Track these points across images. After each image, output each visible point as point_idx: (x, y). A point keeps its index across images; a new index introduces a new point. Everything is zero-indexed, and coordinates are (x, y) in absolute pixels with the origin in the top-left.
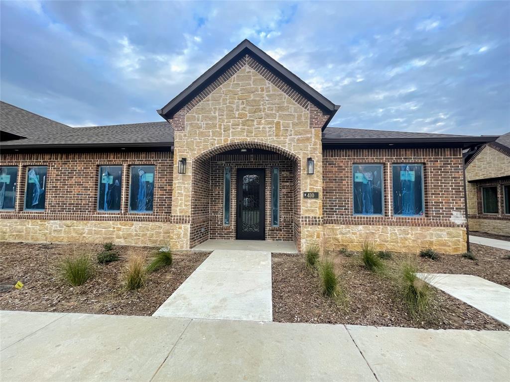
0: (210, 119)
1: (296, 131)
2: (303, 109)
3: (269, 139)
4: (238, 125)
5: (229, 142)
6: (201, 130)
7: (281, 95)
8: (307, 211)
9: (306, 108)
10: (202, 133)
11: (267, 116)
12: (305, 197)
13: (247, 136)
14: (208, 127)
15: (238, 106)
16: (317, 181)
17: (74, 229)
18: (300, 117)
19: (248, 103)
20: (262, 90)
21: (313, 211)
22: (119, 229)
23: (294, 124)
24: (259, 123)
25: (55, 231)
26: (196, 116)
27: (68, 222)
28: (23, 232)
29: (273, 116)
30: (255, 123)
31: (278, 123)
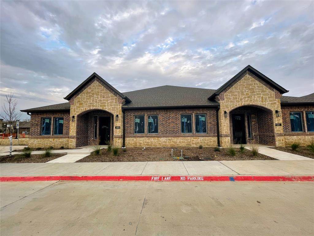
0: (234, 96)
1: (270, 100)
2: (272, 91)
3: (259, 103)
4: (246, 98)
5: (243, 105)
6: (231, 100)
7: (262, 86)
8: (277, 131)
9: (273, 91)
10: (231, 101)
11: (258, 94)
12: (276, 126)
13: (250, 102)
14: (234, 99)
15: (245, 90)
16: (280, 119)
17: (173, 141)
18: (271, 95)
19: (249, 89)
20: (255, 84)
21: (279, 131)
22: (193, 141)
23: (269, 98)
24: (255, 97)
25: (164, 142)
26: (229, 94)
27: (170, 138)
28: (149, 143)
29: (260, 94)
30: (253, 97)
31: (262, 97)
